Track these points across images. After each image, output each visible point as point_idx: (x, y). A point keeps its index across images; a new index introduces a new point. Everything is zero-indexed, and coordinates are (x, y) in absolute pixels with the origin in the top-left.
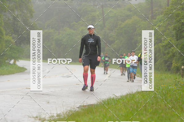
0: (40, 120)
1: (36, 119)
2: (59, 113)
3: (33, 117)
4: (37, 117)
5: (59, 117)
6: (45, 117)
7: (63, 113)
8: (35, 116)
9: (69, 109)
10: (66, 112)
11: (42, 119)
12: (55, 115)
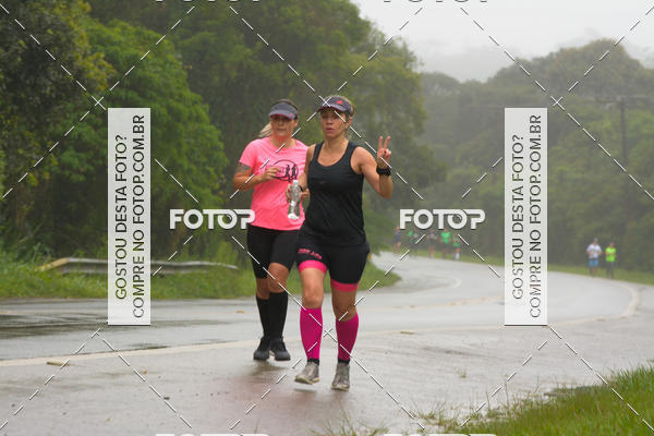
0: (440, 424)
1: (431, 421)
2: (494, 406)
3: (422, 417)
4: (432, 417)
5: (493, 420)
6: (455, 418)
7: (507, 408)
8: (426, 413)
9: (523, 397)
10: (515, 406)
11: (446, 421)
12: (484, 413)
